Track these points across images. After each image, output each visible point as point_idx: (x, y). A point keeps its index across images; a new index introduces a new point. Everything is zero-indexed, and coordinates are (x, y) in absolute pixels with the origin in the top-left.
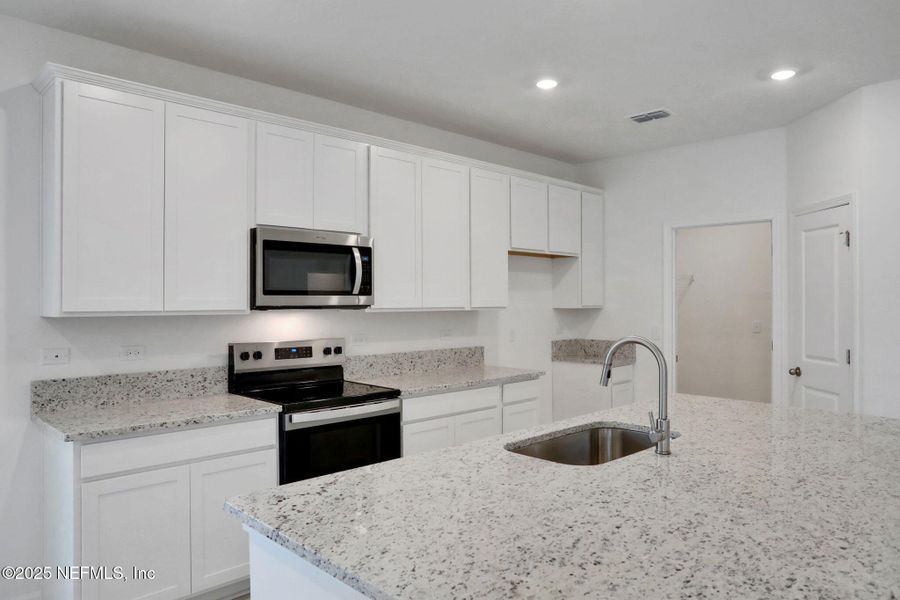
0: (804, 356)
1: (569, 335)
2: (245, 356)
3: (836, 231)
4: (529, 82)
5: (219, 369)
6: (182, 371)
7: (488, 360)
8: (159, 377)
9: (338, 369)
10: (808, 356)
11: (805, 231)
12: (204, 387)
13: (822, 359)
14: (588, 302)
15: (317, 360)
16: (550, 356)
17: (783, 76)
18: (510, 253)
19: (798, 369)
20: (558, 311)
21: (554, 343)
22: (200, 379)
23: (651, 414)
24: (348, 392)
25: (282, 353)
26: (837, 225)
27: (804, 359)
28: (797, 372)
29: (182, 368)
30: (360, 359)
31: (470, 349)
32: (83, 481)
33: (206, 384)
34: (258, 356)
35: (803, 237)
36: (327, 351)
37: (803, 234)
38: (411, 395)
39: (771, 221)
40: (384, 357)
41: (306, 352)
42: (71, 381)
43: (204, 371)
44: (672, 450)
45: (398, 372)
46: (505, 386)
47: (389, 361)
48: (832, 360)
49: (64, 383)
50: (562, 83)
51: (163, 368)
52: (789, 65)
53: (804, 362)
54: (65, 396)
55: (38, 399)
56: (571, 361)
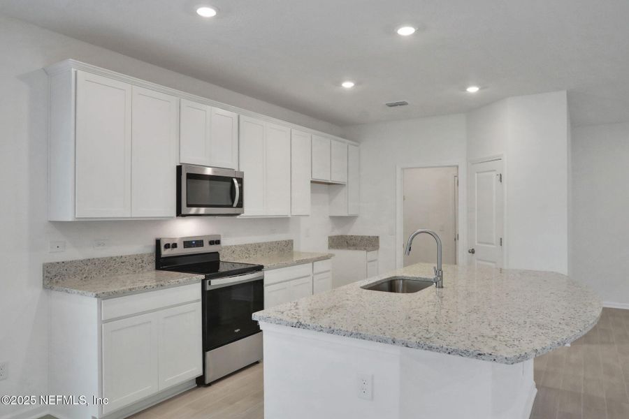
0: (476, 242)
1: (337, 232)
2: (167, 246)
3: (494, 174)
4: (339, 83)
5: (151, 255)
6: (129, 256)
7: (295, 248)
8: (117, 260)
9: (217, 254)
10: (479, 242)
11: (478, 173)
12: (142, 267)
13: (487, 243)
14: (351, 213)
15: (207, 248)
16: (327, 245)
17: (473, 90)
18: (312, 182)
19: (473, 249)
20: (332, 218)
21: (330, 238)
22: (140, 261)
23: (435, 268)
24: (222, 269)
25: (188, 244)
26: (495, 171)
27: (476, 244)
28: (473, 252)
29: (129, 254)
30: (227, 248)
31: (286, 241)
32: (103, 322)
33: (144, 265)
34: (175, 246)
35: (476, 177)
36: (212, 243)
37: (476, 174)
38: (269, 269)
39: (458, 167)
40: (240, 246)
41: (199, 243)
42: (67, 263)
43: (142, 256)
44: (444, 285)
45: (247, 256)
46: (315, 263)
47: (243, 249)
48: (493, 244)
49: (63, 264)
50: (357, 84)
51: (119, 255)
52: (477, 84)
53: (476, 246)
54: (64, 272)
55: (49, 275)
56: (341, 249)
